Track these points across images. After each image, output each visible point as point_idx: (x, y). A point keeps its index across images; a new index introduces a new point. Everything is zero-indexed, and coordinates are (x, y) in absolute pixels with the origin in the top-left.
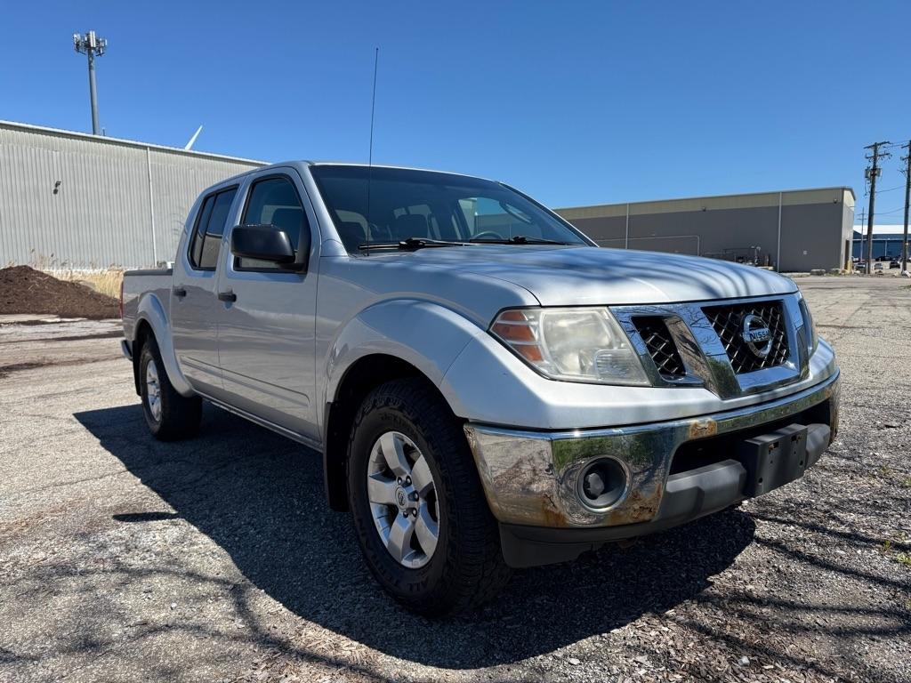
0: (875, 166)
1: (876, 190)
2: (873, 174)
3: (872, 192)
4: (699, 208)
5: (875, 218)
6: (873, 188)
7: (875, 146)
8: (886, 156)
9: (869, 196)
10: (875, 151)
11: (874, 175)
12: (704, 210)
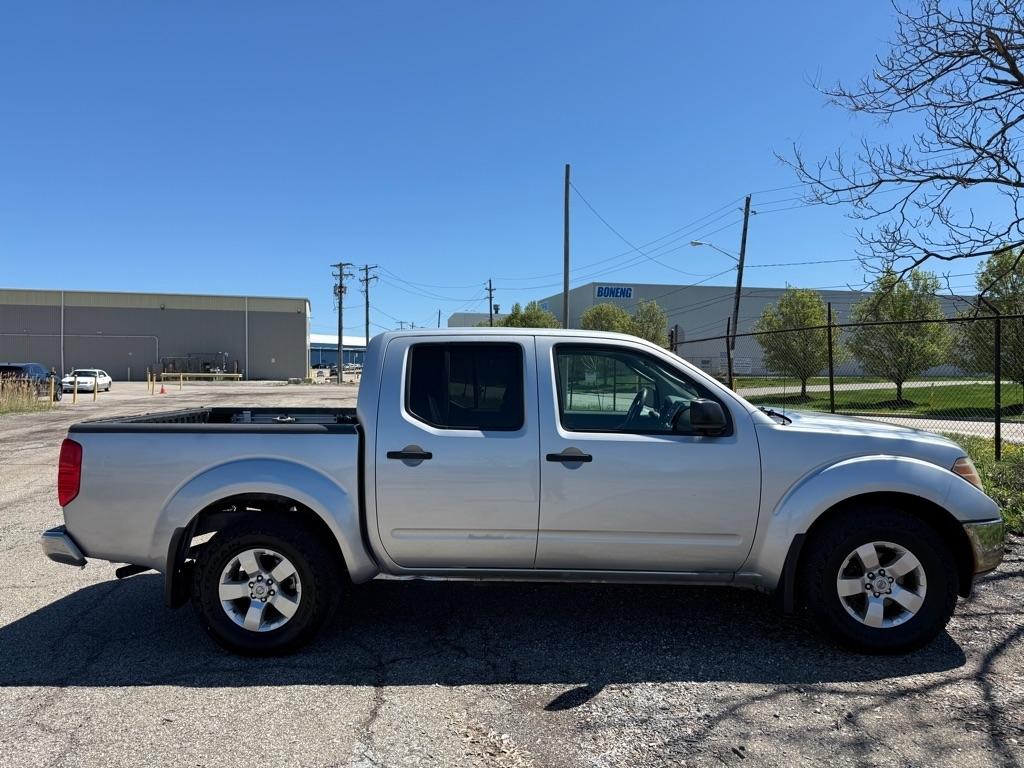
0: (341, 284)
1: (343, 305)
2: (340, 290)
3: (340, 308)
4: (156, 305)
5: (344, 331)
6: (340, 303)
7: (341, 266)
8: (350, 277)
9: (337, 311)
10: (341, 270)
11: (341, 292)
12: (163, 309)
